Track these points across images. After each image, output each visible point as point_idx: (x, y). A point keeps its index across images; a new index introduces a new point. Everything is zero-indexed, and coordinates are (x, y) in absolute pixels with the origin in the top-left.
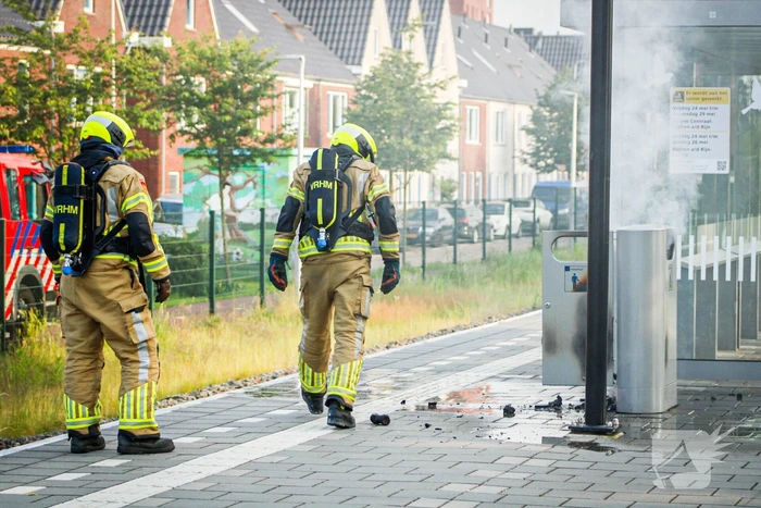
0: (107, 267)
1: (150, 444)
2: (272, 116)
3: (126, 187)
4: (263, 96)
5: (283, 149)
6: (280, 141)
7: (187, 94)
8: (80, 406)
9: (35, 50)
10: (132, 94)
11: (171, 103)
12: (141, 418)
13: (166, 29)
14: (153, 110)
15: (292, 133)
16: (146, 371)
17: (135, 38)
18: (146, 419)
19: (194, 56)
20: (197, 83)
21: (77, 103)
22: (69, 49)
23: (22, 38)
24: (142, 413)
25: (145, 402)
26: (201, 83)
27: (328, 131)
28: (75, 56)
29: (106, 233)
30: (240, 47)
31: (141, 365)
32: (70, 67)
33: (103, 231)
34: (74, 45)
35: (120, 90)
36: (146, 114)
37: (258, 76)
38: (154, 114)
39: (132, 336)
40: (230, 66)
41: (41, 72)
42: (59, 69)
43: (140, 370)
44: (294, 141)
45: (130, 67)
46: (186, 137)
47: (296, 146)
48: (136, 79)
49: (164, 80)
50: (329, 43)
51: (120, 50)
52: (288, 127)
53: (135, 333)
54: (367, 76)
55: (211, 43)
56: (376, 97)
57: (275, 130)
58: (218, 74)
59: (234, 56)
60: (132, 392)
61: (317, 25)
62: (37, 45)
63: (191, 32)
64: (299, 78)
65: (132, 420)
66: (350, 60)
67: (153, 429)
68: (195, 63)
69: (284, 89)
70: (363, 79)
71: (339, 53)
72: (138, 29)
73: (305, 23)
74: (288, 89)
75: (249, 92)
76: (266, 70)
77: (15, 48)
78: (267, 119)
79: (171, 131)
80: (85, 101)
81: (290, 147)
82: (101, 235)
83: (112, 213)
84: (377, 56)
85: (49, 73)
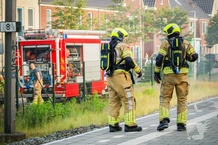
0: (118, 74)
1: (134, 129)
2: (186, 29)
3: (122, 49)
4: (183, 23)
5: (190, 38)
6: (189, 36)
7: (161, 23)
8: (112, 117)
9: (118, 12)
10: (146, 24)
11: (157, 26)
12: (131, 121)
13: (155, 5)
14: (152, 28)
15: (192, 34)
16: (131, 107)
17: (146, 8)
18: (132, 121)
19: (163, 12)
20: (164, 20)
21: (130, 26)
22: (128, 11)
23: (114, 8)
24: (131, 119)
25: (132, 116)
26: (165, 20)
27: (202, 33)
28: (130, 13)
29: (117, 63)
30: (177, 10)
31: (130, 105)
32: (128, 16)
33: (116, 62)
34: (129, 10)
35: (142, 22)
36: (150, 29)
37: (182, 18)
38: (152, 29)
39: (126, 96)
40: (174, 15)
41: (120, 18)
42: (125, 17)
43: (130, 107)
44: (193, 36)
45: (146, 16)
46: (162, 35)
47: (193, 37)
48: (147, 19)
49: (155, 19)
50: (202, 8)
51: (142, 11)
52: (191, 32)
53: (127, 95)
54: (213, 17)
55: (168, 9)
56: (216, 23)
57: (187, 33)
58: (170, 17)
59: (175, 12)
60: (128, 113)
61: (198, 3)
62: (119, 10)
63: (162, 5)
64: (194, 18)
65: (128, 122)
66: (208, 12)
67: (135, 124)
68: (164, 14)
69: (189, 21)
70: (212, 18)
71: (205, 10)
72: (147, 5)
73: (195, 2)
74: (190, 21)
75: (179, 22)
76: (184, 16)
77: (113, 11)
78: (184, 30)
79: (157, 34)
80: (133, 26)
81: (191, 38)
82: (115, 64)
83: (119, 57)
84: (216, 11)
85: (122, 18)
